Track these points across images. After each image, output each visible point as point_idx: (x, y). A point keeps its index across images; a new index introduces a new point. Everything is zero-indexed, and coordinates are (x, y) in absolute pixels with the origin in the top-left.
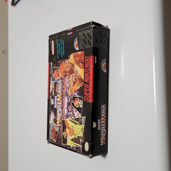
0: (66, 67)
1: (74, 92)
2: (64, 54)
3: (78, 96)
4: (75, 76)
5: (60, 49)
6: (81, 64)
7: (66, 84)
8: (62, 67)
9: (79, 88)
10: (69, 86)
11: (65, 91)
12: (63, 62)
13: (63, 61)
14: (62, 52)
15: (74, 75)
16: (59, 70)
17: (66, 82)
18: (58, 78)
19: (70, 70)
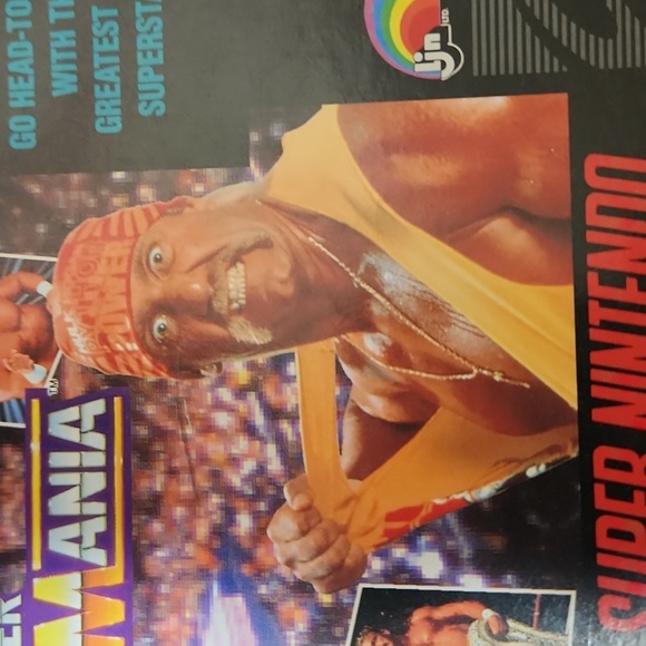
0: (196, 253)
1: (377, 537)
2: (153, 101)
3: (472, 582)
4: (395, 355)
5: (63, 38)
6: (504, 231)
7: (215, 449)
8: (115, 249)
9: (486, 492)
10: (275, 466)
11: (202, 530)
12: (145, 192)
13: (129, 189)
14: (107, 73)
15: (371, 344)
16: (44, 288)
17: (208, 428)
18: (37, 376)
19: (288, 290)
